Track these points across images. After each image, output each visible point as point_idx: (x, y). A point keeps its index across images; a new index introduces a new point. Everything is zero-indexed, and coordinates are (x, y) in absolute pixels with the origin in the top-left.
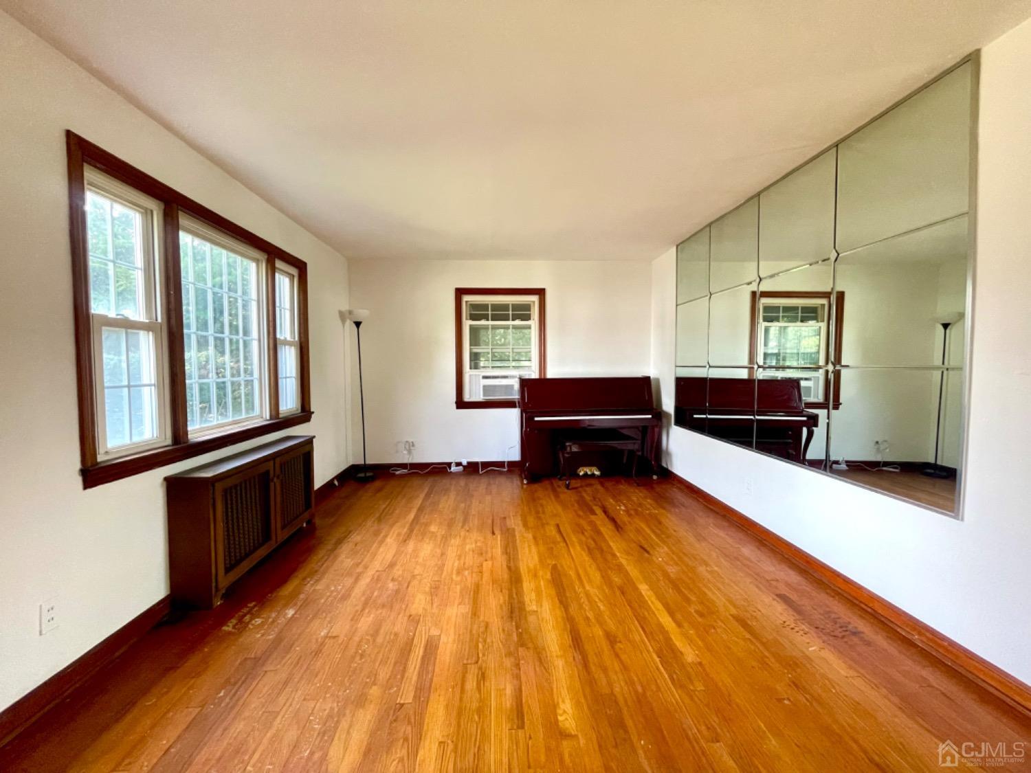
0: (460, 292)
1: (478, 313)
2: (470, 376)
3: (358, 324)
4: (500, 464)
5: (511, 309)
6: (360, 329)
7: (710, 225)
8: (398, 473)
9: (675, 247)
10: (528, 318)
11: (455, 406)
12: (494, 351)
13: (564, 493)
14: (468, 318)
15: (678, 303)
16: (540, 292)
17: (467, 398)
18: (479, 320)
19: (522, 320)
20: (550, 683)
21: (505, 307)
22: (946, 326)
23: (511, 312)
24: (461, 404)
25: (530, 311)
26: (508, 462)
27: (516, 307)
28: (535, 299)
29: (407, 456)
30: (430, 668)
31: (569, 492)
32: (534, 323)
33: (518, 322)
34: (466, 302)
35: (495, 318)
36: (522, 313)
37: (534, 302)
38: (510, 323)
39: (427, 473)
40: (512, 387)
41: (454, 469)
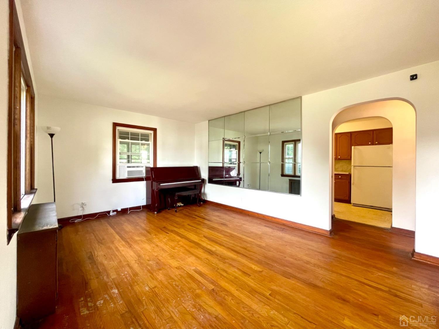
0: (115, 125)
1: (124, 136)
2: (119, 166)
3: (52, 135)
4: (138, 208)
5: (140, 136)
6: (53, 138)
7: (224, 117)
8: (76, 221)
9: (208, 121)
10: (148, 140)
11: (111, 181)
12: (132, 154)
13: (176, 214)
14: (119, 138)
15: (210, 140)
16: (155, 130)
17: (118, 177)
18: (125, 139)
19: (145, 141)
20: (243, 264)
21: (137, 134)
22: (260, 153)
23: (140, 137)
24: (115, 180)
25: (149, 137)
26: (142, 206)
27: (142, 135)
28: (152, 132)
29: (82, 212)
30: (207, 277)
31: (177, 213)
32: (151, 142)
33: (143, 142)
34: (118, 130)
35: (132, 139)
36: (145, 138)
37: (151, 134)
38: (140, 142)
39: (95, 218)
40: (142, 171)
41: (111, 214)
